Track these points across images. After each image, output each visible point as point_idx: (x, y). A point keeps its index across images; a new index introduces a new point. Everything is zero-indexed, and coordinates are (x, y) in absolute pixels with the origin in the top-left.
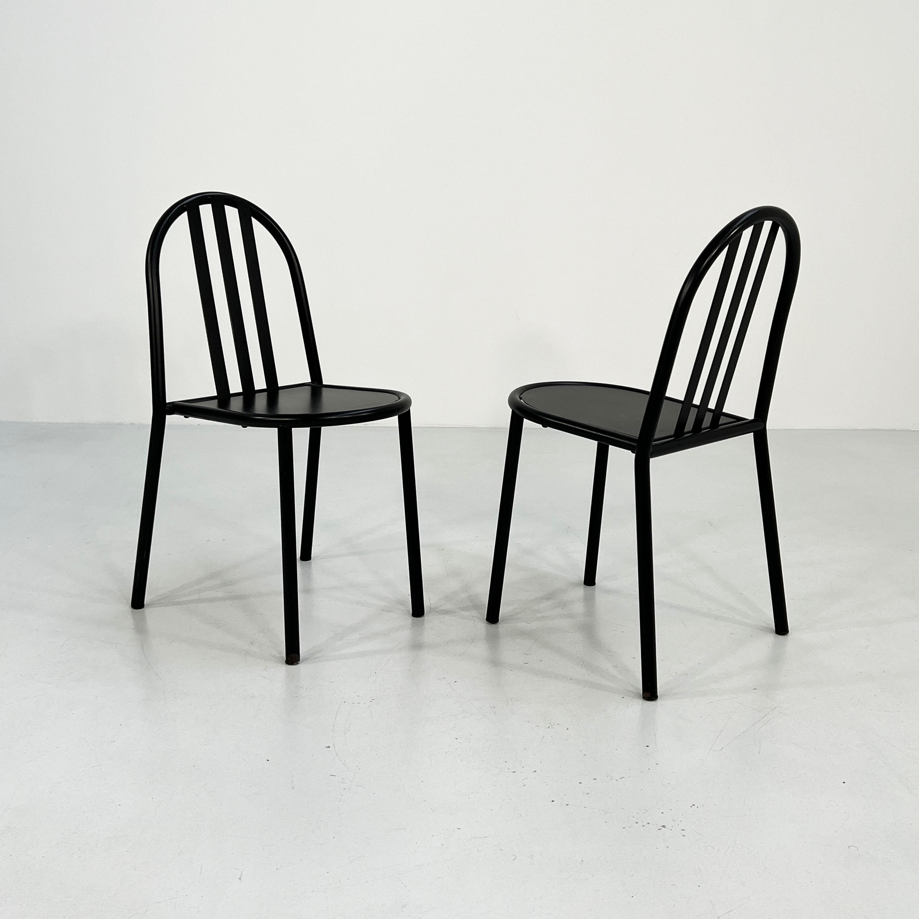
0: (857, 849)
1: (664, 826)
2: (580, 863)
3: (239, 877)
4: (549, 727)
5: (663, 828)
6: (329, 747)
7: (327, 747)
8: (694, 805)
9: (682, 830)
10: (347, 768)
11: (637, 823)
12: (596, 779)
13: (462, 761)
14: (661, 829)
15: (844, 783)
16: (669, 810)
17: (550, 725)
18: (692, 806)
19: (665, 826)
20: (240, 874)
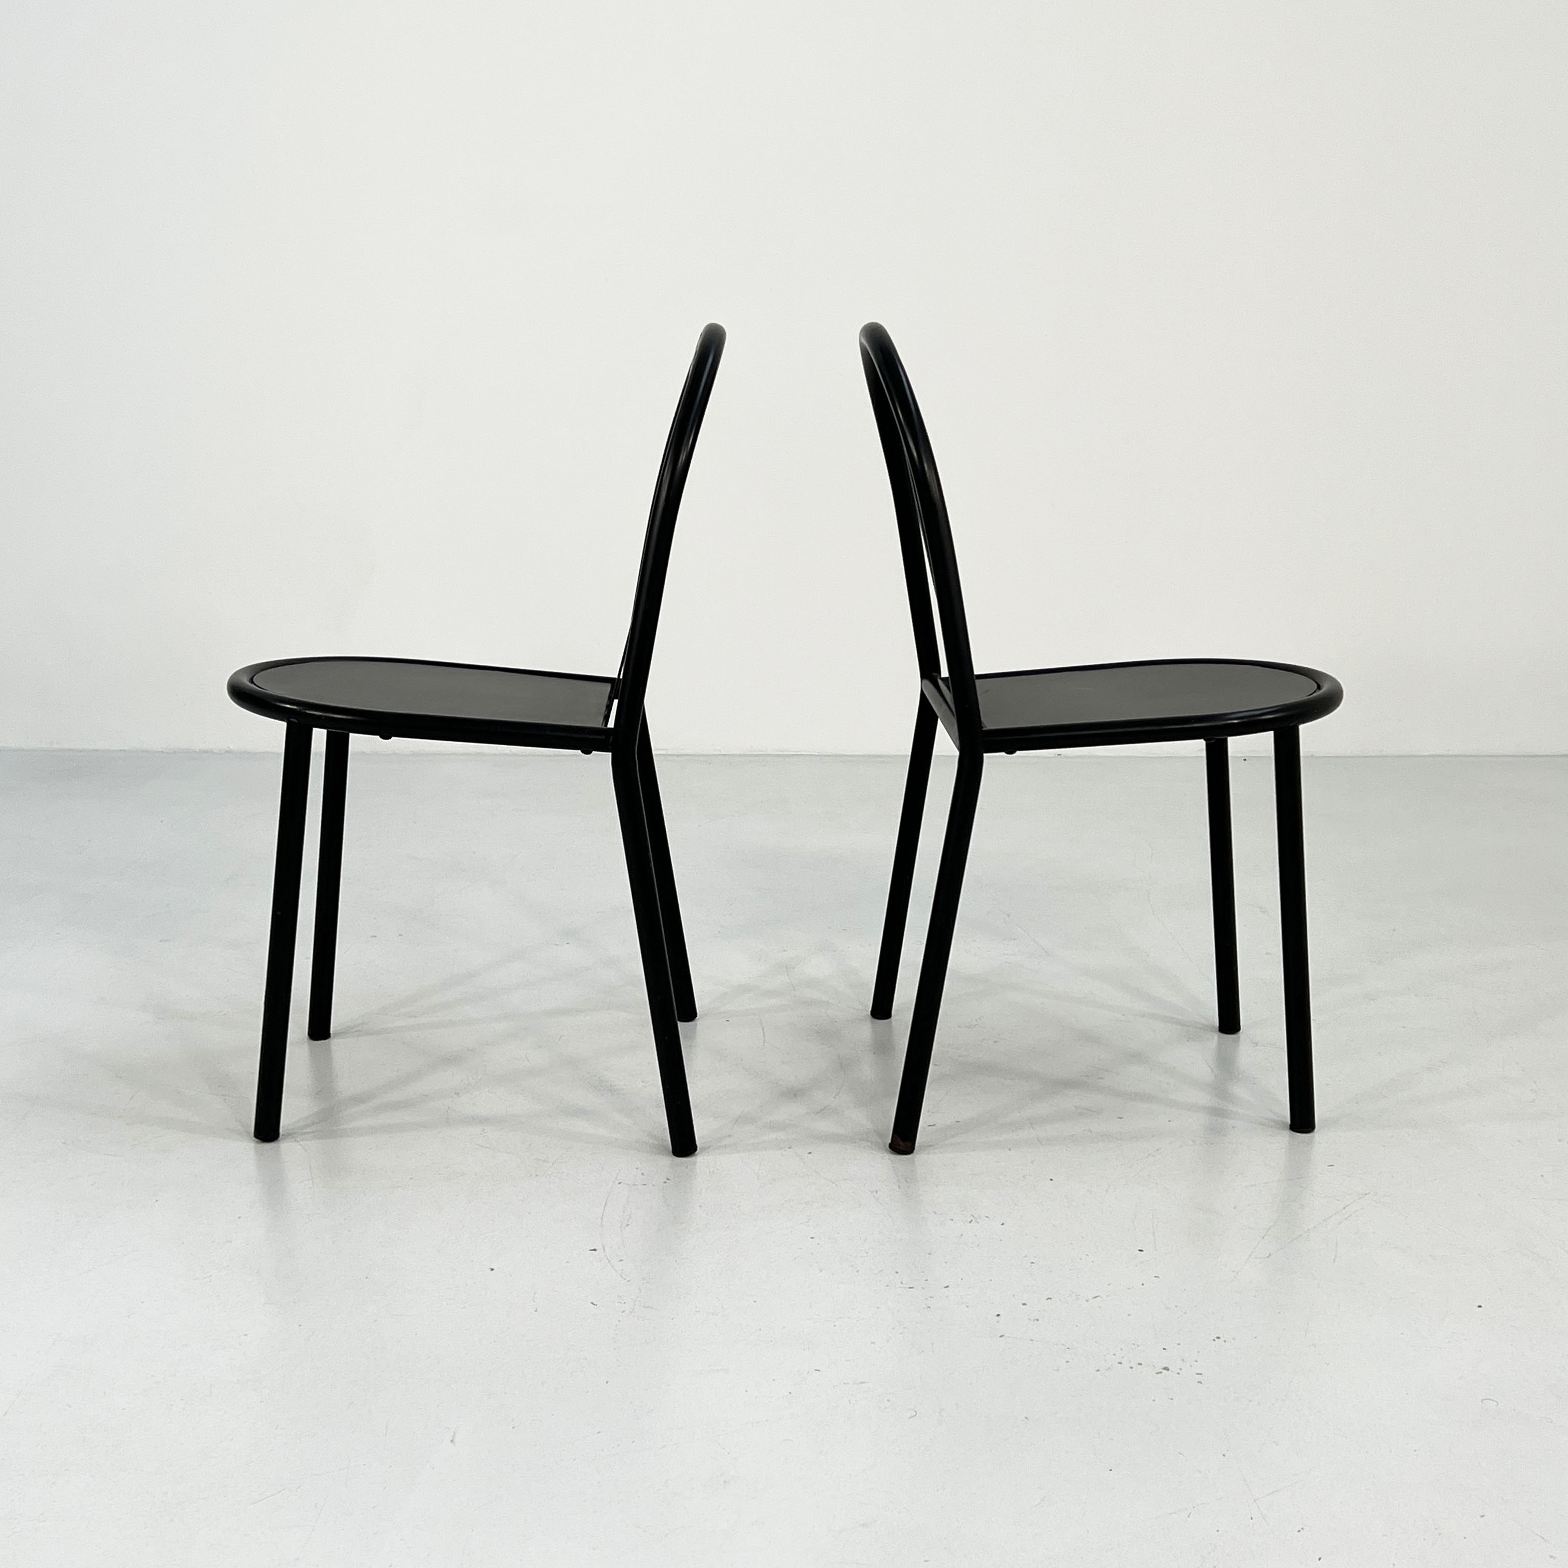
0: (1496, 1404)
1: (1166, 1369)
2: (1023, 1420)
3: (451, 1439)
4: (972, 1220)
5: (1165, 1371)
6: (595, 1250)
7: (591, 1250)
8: (1218, 1338)
9: (1197, 1374)
10: (626, 1281)
11: (1120, 1363)
12: (1051, 1299)
13: (821, 1271)
14: (1161, 1372)
15: (1480, 1306)
16: (1176, 1345)
17: (973, 1218)
18: (1216, 1339)
19: (1167, 1367)
20: (452, 1434)
